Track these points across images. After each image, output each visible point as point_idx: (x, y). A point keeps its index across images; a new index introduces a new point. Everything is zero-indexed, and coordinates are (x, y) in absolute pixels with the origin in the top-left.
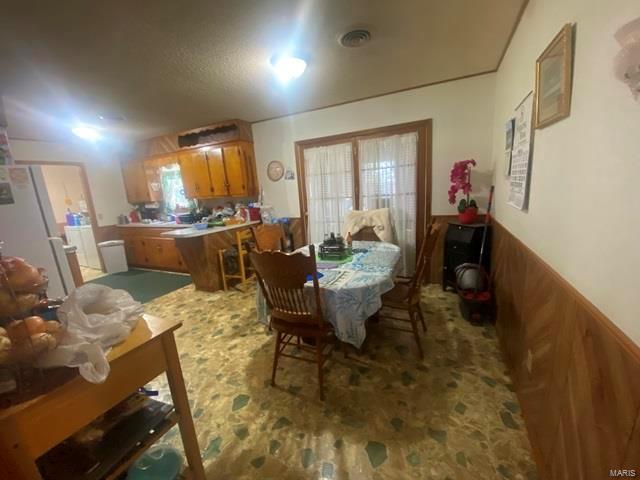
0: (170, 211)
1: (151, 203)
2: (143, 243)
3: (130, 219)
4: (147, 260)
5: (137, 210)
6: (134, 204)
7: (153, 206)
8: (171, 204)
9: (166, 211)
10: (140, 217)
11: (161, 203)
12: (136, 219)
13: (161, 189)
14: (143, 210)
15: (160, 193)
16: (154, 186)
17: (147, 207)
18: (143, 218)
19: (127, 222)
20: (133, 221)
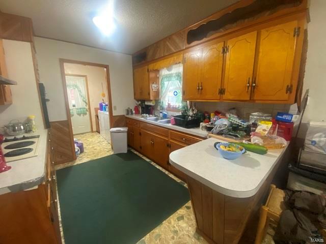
0: (163, 108)
1: (150, 101)
2: (140, 134)
3: (134, 112)
4: (141, 148)
5: (140, 105)
6: (138, 101)
7: (151, 104)
8: (164, 103)
9: (159, 108)
10: (141, 112)
11: (157, 101)
12: (137, 112)
13: (158, 90)
14: (144, 106)
15: (157, 93)
16: (153, 87)
17: (146, 103)
18: (143, 113)
19: (132, 114)
20: (136, 113)
